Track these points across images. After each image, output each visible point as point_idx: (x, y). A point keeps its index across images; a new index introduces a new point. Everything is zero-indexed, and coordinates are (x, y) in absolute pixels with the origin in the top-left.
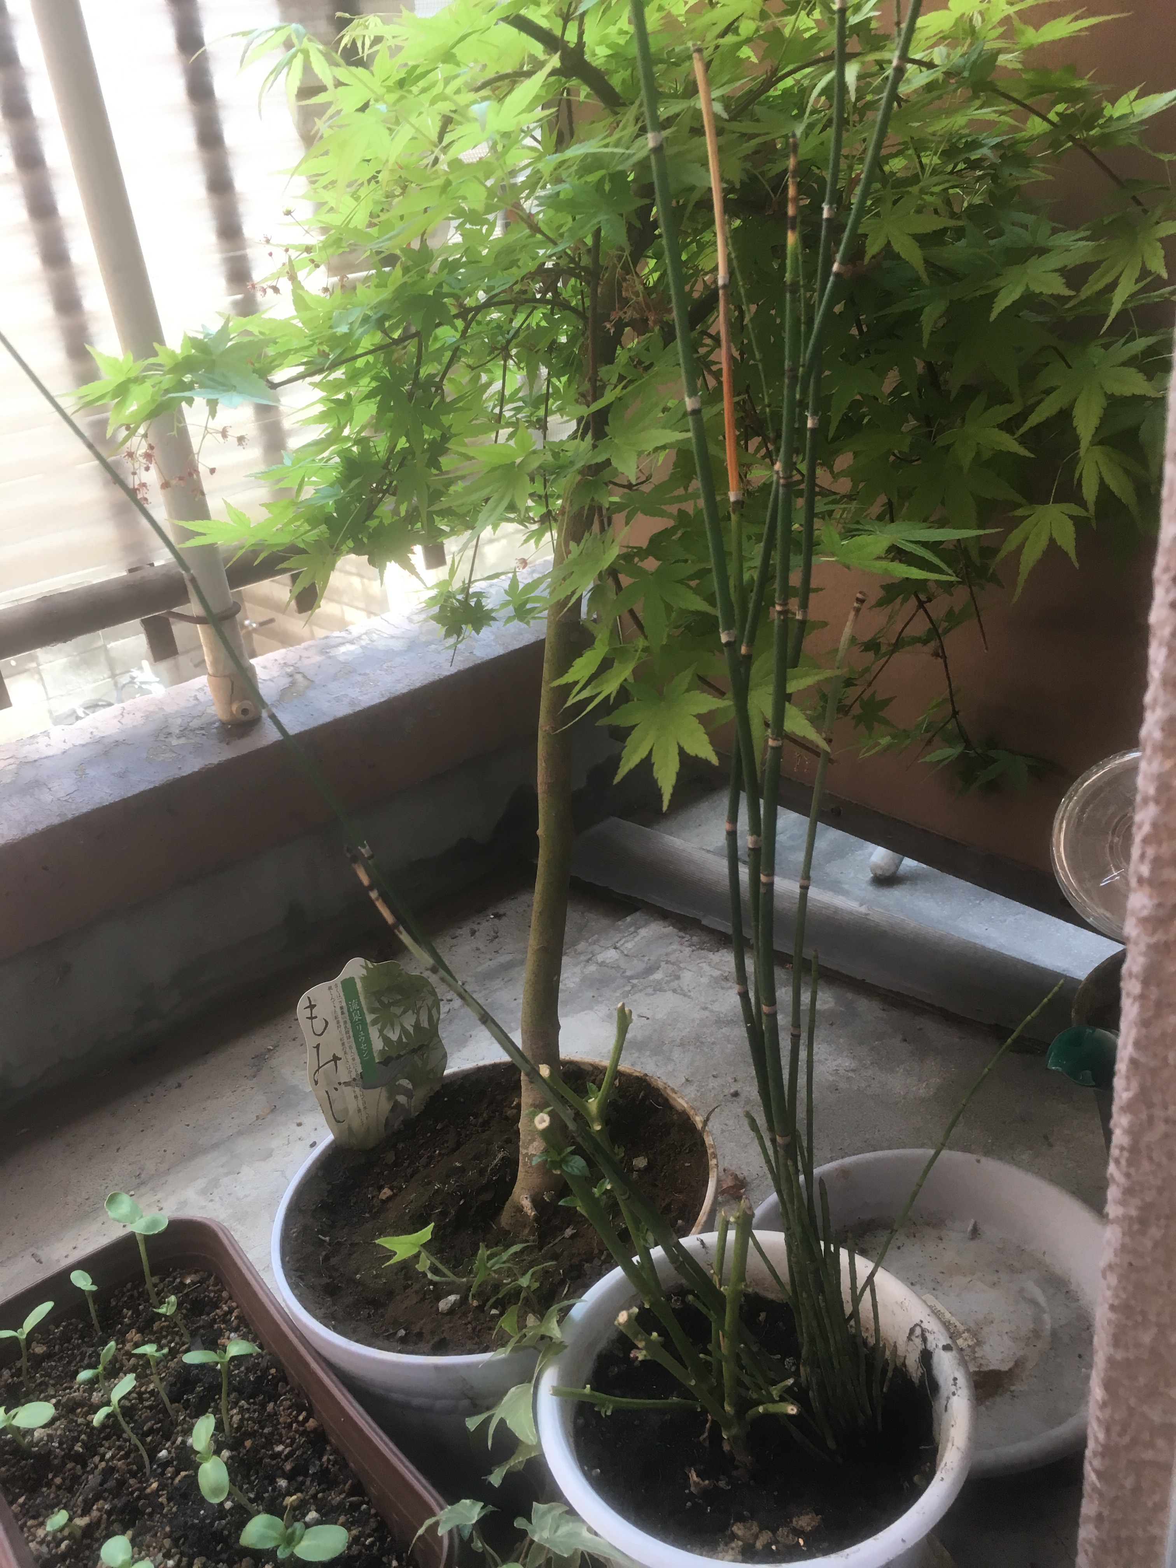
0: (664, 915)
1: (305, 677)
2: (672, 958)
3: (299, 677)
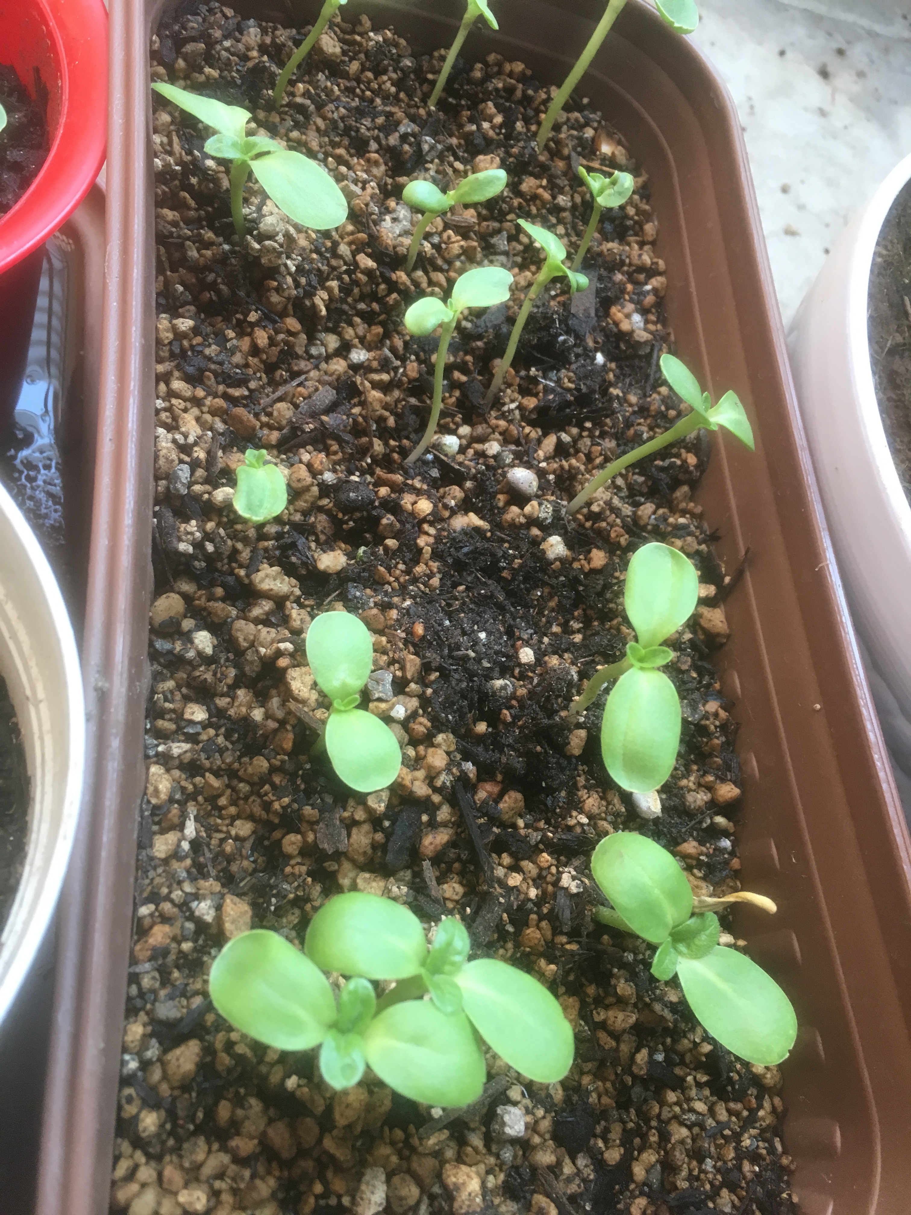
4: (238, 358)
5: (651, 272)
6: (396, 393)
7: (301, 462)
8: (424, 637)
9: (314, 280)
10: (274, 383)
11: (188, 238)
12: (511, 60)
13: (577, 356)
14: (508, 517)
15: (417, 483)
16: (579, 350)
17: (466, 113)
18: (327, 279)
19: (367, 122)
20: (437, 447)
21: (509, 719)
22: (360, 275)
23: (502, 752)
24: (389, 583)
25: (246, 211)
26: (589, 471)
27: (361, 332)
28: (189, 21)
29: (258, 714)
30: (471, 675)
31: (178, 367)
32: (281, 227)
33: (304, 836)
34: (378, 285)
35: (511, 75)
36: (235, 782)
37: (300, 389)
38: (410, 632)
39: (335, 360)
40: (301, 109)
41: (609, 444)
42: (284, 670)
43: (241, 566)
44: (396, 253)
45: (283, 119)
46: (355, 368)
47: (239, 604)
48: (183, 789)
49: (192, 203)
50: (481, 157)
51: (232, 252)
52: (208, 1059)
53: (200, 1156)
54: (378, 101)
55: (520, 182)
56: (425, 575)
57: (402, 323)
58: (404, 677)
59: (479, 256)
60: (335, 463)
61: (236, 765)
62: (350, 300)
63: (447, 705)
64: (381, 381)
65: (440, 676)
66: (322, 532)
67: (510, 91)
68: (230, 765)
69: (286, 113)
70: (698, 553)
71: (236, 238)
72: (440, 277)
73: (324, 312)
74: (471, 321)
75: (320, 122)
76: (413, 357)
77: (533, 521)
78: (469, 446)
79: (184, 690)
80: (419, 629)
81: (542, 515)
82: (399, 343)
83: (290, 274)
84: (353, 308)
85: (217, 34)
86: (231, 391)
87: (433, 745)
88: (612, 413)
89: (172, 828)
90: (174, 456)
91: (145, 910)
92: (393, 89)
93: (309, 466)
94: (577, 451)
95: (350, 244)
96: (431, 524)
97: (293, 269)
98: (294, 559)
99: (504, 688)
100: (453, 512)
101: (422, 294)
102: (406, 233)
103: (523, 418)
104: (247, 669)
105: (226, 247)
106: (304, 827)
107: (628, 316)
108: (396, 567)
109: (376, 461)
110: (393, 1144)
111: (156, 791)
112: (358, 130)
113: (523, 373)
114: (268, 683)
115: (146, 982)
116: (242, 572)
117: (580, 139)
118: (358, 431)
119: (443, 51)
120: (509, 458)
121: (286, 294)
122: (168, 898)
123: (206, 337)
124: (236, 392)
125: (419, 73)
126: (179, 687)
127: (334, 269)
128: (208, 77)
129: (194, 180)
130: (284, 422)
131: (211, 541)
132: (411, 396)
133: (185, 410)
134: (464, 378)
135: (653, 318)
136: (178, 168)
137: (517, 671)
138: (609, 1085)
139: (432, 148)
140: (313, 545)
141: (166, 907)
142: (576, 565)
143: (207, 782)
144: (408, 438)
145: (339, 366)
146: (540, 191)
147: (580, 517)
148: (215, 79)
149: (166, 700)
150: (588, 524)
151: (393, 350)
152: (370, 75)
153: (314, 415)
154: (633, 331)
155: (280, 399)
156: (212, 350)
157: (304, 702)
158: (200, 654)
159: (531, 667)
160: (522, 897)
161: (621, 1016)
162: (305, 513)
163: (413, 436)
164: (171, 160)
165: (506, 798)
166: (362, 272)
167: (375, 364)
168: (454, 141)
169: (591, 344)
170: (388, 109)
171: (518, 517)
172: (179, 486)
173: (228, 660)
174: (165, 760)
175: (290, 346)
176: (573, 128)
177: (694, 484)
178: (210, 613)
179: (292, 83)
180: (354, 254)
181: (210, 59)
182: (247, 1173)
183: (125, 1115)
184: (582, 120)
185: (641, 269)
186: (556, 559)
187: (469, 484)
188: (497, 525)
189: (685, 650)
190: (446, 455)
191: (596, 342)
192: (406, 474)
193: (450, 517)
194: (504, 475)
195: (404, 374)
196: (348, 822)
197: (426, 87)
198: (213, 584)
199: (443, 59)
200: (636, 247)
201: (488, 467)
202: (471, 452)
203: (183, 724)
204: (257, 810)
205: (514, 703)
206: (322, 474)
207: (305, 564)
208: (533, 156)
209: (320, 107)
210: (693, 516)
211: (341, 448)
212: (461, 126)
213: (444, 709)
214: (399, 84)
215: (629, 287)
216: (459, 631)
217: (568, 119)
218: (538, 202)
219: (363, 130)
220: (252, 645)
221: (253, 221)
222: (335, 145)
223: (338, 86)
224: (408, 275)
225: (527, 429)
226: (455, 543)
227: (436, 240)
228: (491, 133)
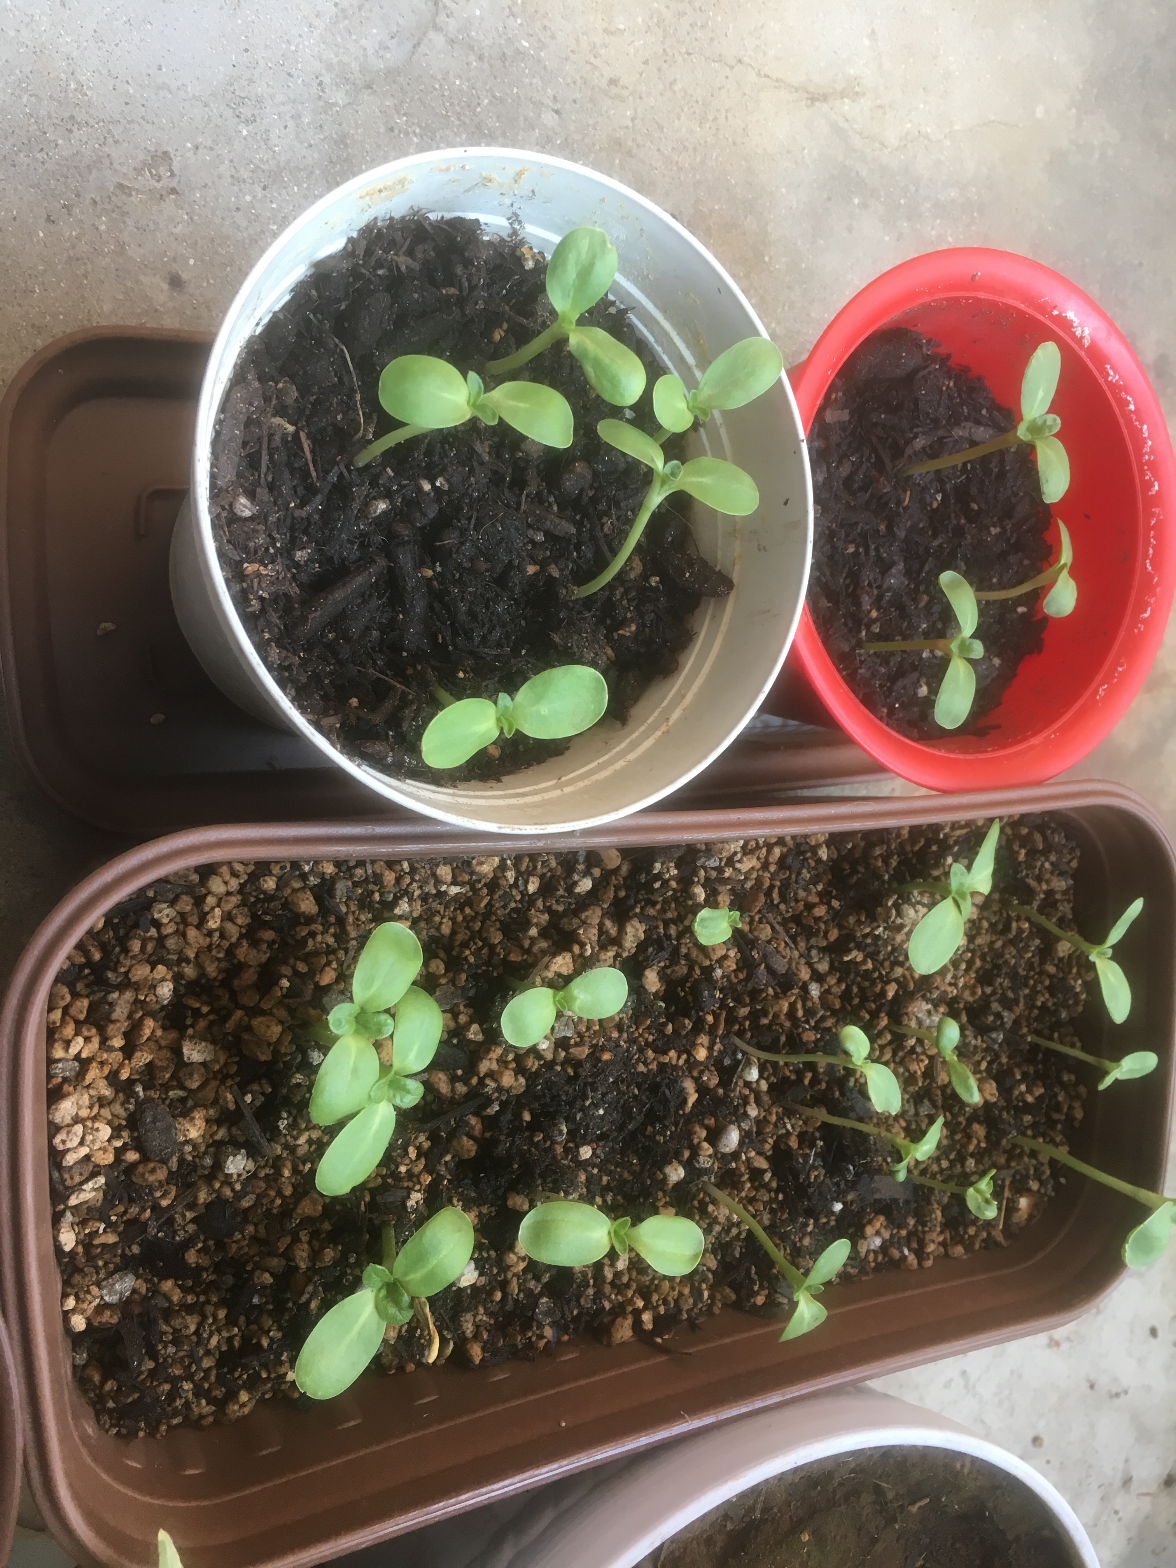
4: (802, 894)
5: (920, 1254)
6: (788, 1024)
7: (728, 950)
8: (600, 1060)
9: (870, 949)
10: (784, 923)
11: (889, 846)
12: (1083, 1107)
13: (837, 1184)
14: (697, 1128)
15: (718, 1047)
16: (842, 1185)
17: (1031, 1070)
18: (873, 960)
19: (1007, 983)
20: (748, 1064)
21: (536, 1139)
22: (879, 986)
23: (508, 1136)
24: (637, 1029)
25: (916, 893)
26: (740, 1202)
27: (834, 990)
28: (1060, 834)
29: (533, 932)
30: (571, 1103)
31: (790, 850)
32: (907, 921)
33: (444, 975)
34: (874, 1001)
35: (1071, 1108)
36: (480, 918)
37: (783, 944)
38: (603, 1049)
39: (809, 970)
40: (1007, 928)
41: (766, 1219)
42: (570, 950)
43: (642, 908)
44: (901, 1016)
45: (995, 913)
46: (805, 988)
47: (612, 908)
48: (479, 881)
49: (917, 848)
50: (994, 1085)
51: (883, 882)
52: (302, 920)
53: (239, 921)
54: (1027, 991)
55: (979, 1123)
56: (646, 1059)
57: (846, 1024)
58: (570, 1046)
59: (911, 1089)
60: (728, 977)
61: (494, 918)
62: (859, 979)
63: (549, 1085)
64: (797, 1010)
65: (569, 1076)
66: (673, 971)
67: (1058, 1108)
68: (495, 914)
69: (1001, 915)
70: (679, 1310)
71: (895, 885)
72: (888, 1056)
73: (846, 959)
74: (855, 1085)
75: (999, 944)
76: (819, 1036)
77: (695, 1151)
78: (751, 1090)
79: (549, 874)
80: (606, 1056)
81: (701, 1159)
82: (829, 1023)
83: (873, 929)
84: (853, 982)
85: (1053, 858)
86: (776, 890)
87: (516, 1075)
88: (792, 1220)
89: (454, 877)
90: (725, 854)
91: (406, 865)
92: (1039, 1004)
93: (725, 957)
94: (757, 1189)
95: (904, 976)
96: (687, 1061)
97: (877, 933)
98: (651, 950)
99: (561, 1133)
100: (697, 1080)
101: (872, 1040)
102: (920, 1022)
103: (780, 1137)
104: (565, 920)
105: (886, 877)
106: (450, 975)
107: (878, 1233)
108: (650, 1033)
109: (731, 1011)
110: (226, 1064)
111: (482, 863)
112: (999, 976)
113: (817, 1134)
114: (556, 937)
115: (359, 872)
116: (638, 910)
117: (1027, 1177)
118: (754, 994)
119: (1079, 1044)
120: (745, 1126)
121: (856, 928)
122: (413, 880)
123: (815, 868)
124: (775, 895)
125: (1057, 1025)
126: (550, 870)
127: (882, 964)
128: (1018, 853)
129: (934, 848)
130: (756, 934)
131: (662, 885)
132: (787, 1038)
133: (758, 858)
134: (806, 1082)
135: (880, 1258)
136: (941, 836)
137: (571, 1145)
138: (246, 1249)
139: (994, 1041)
140: (662, 964)
141: (408, 880)
142: (660, 1194)
143: (483, 898)
144: (752, 1036)
145: (805, 974)
146: (975, 1141)
147: (701, 1195)
148: (1017, 858)
149: (543, 862)
150: (696, 1203)
151: (823, 1019)
152: (1047, 983)
153: (765, 957)
154: (865, 1238)
155: (773, 928)
156: (806, 874)
157: (547, 967)
158: (575, 883)
159: (576, 1158)
160: (399, 1160)
161: (305, 1255)
162: (687, 956)
163: (755, 1040)
164: (947, 830)
165: (471, 1142)
166: (882, 988)
167: (809, 1004)
168: (1004, 1060)
169: (850, 1197)
170: (1022, 1000)
171: (699, 1137)
172: (703, 860)
173: (570, 904)
174: (502, 867)
175: (816, 934)
176: (1036, 1169)
177: (737, 1306)
178: (605, 887)
179: (1028, 919)
180: (896, 980)
181: (1032, 853)
182: (221, 955)
183: (272, 866)
184: (1044, 1177)
185: (922, 1244)
186: (665, 1174)
187: (721, 1091)
188: (689, 1120)
189: (595, 1303)
190: (742, 1070)
191: (852, 1202)
192: (723, 1037)
193: (693, 1077)
194: (733, 1123)
195: (805, 1030)
196: (456, 1010)
197: (1047, 1032)
198: (628, 888)
199: (1073, 1046)
200: (941, 1239)
201: (736, 1108)
202: (747, 1092)
203: (525, 877)
204: (460, 937)
205: (548, 1143)
206: (720, 967)
207: (647, 959)
208: (1005, 1133)
209: (1012, 942)
210: (710, 1306)
211: (740, 982)
212: (1018, 1066)
213: (546, 1082)
214: (1044, 1007)
215: (904, 1233)
216: (605, 1090)
217: (1042, 1164)
218: (965, 1140)
219: (999, 980)
220: (584, 922)
221: (909, 899)
222: (983, 958)
223: (1033, 956)
224: (885, 1027)
225: (771, 1141)
226: (674, 1083)
227: (919, 1049)
228: (1016, 1093)
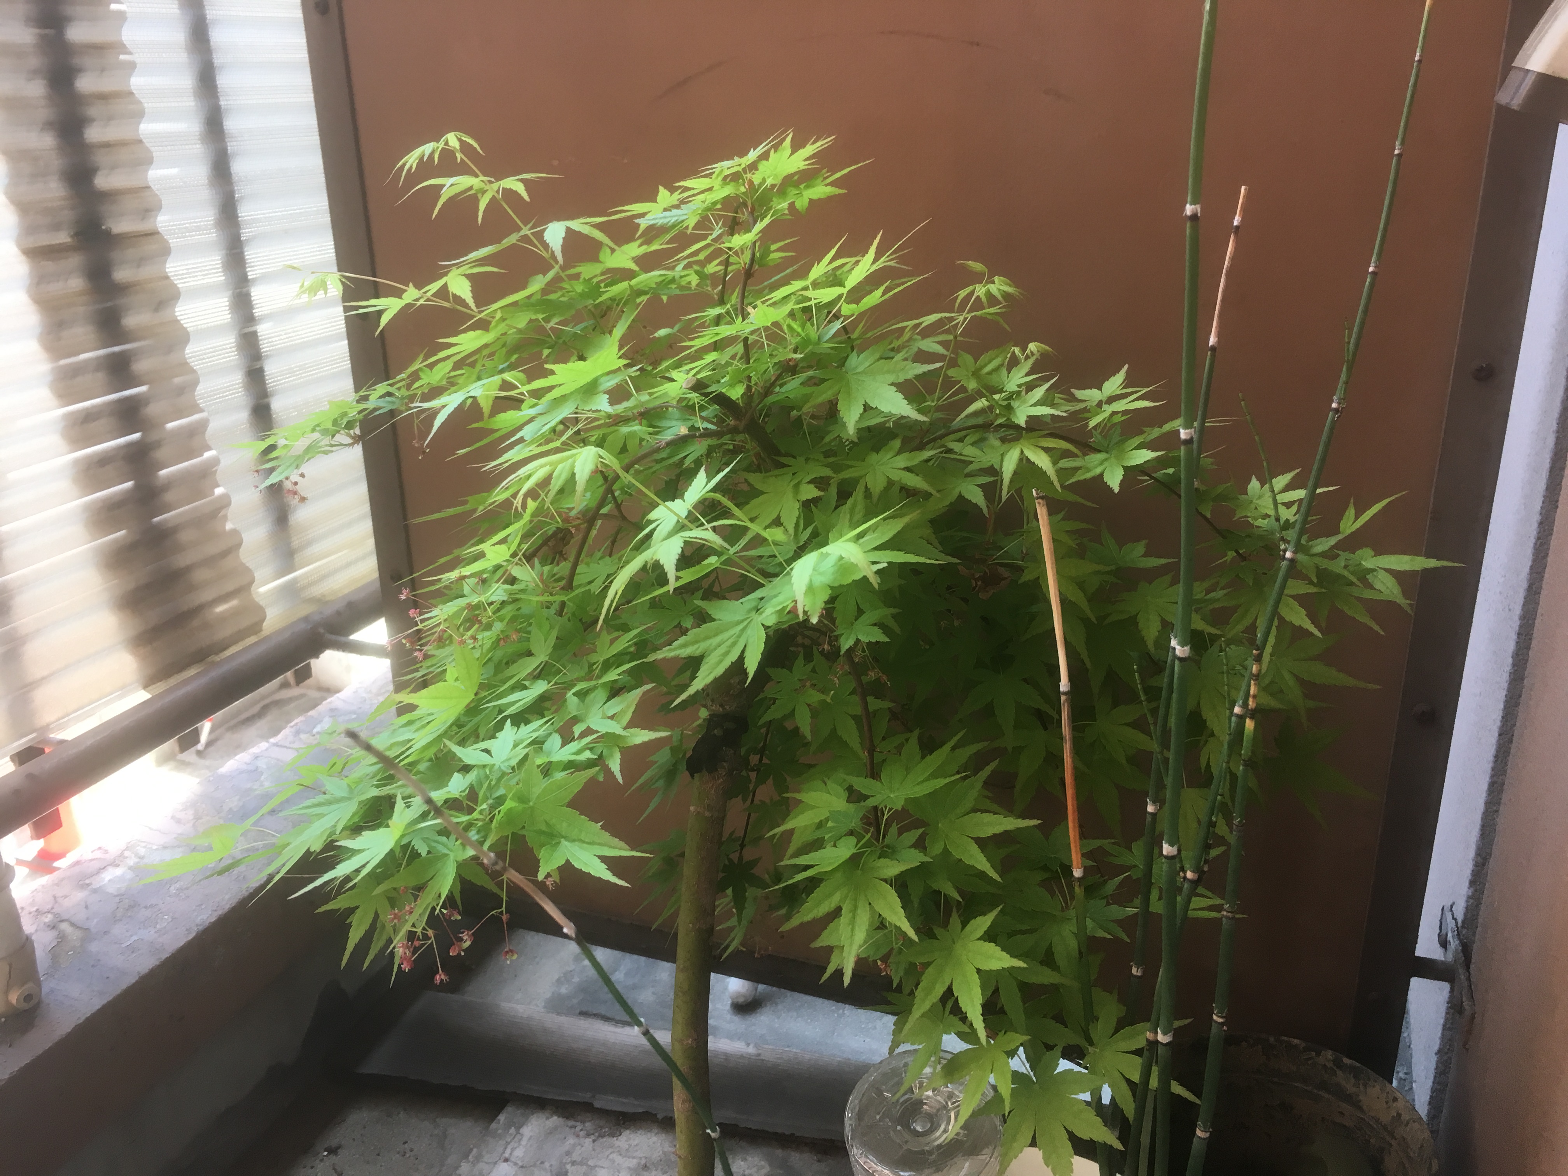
0: (539, 1104)
1: (73, 924)
2: (575, 1156)
3: (64, 926)
